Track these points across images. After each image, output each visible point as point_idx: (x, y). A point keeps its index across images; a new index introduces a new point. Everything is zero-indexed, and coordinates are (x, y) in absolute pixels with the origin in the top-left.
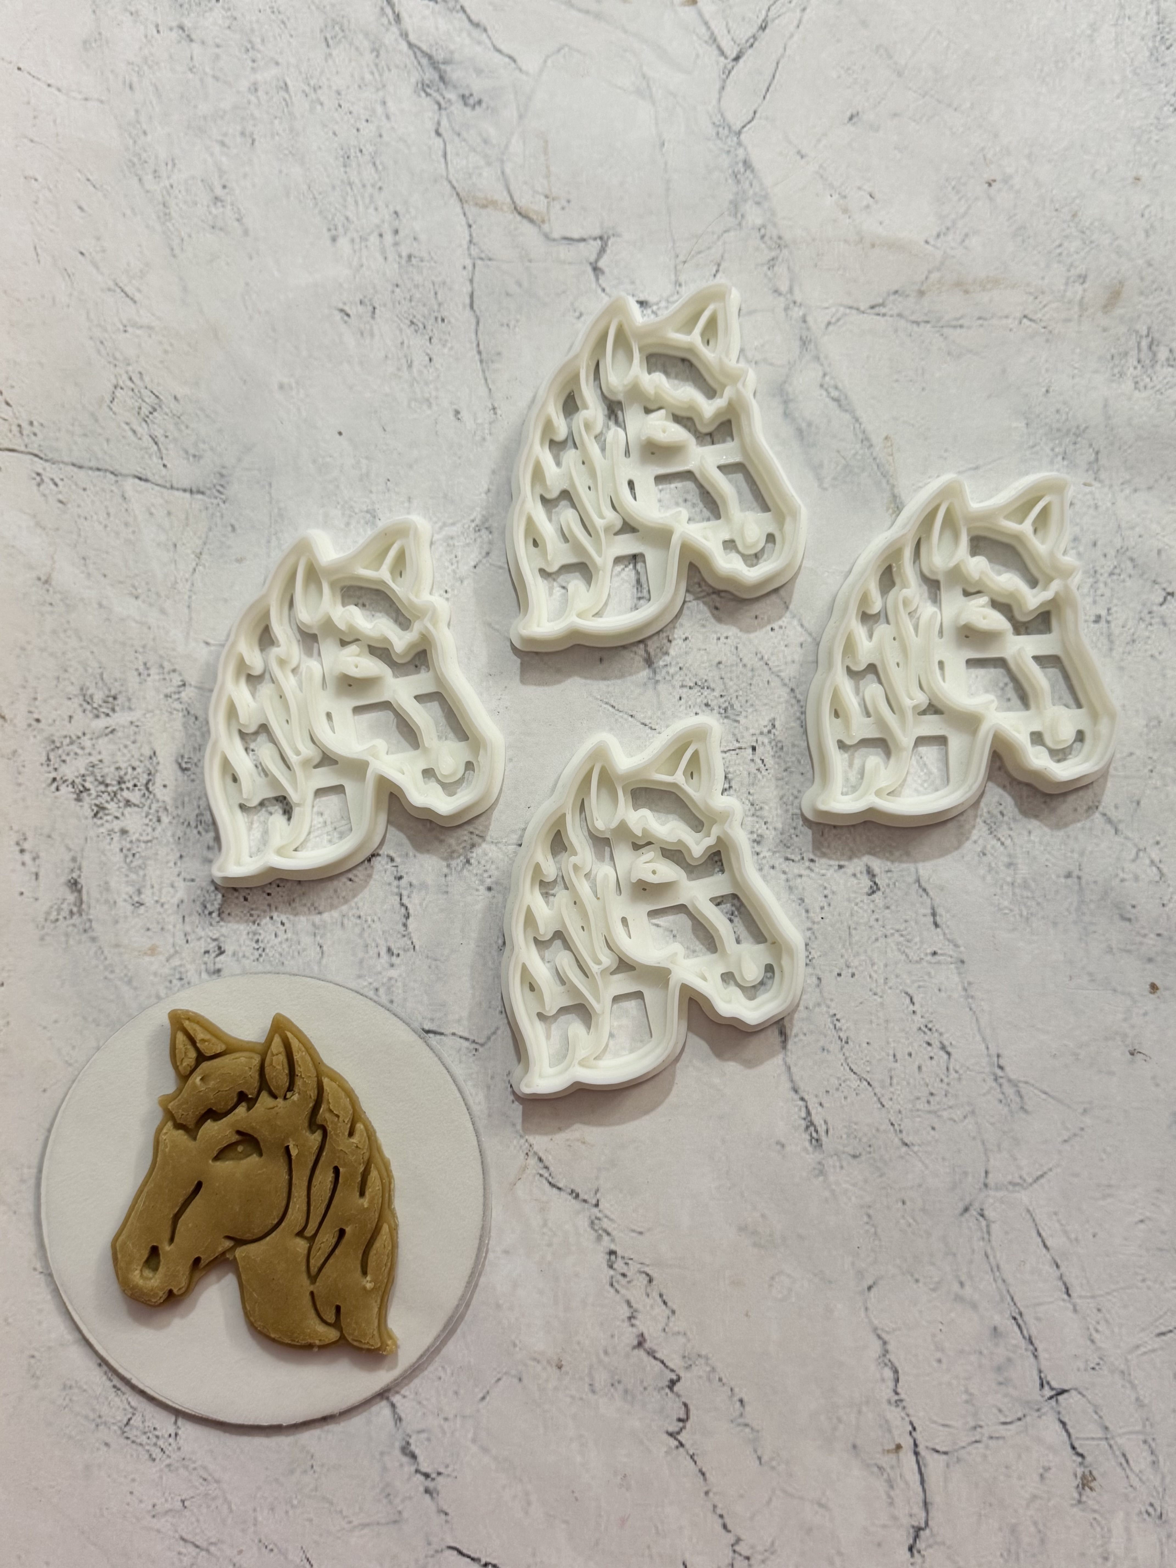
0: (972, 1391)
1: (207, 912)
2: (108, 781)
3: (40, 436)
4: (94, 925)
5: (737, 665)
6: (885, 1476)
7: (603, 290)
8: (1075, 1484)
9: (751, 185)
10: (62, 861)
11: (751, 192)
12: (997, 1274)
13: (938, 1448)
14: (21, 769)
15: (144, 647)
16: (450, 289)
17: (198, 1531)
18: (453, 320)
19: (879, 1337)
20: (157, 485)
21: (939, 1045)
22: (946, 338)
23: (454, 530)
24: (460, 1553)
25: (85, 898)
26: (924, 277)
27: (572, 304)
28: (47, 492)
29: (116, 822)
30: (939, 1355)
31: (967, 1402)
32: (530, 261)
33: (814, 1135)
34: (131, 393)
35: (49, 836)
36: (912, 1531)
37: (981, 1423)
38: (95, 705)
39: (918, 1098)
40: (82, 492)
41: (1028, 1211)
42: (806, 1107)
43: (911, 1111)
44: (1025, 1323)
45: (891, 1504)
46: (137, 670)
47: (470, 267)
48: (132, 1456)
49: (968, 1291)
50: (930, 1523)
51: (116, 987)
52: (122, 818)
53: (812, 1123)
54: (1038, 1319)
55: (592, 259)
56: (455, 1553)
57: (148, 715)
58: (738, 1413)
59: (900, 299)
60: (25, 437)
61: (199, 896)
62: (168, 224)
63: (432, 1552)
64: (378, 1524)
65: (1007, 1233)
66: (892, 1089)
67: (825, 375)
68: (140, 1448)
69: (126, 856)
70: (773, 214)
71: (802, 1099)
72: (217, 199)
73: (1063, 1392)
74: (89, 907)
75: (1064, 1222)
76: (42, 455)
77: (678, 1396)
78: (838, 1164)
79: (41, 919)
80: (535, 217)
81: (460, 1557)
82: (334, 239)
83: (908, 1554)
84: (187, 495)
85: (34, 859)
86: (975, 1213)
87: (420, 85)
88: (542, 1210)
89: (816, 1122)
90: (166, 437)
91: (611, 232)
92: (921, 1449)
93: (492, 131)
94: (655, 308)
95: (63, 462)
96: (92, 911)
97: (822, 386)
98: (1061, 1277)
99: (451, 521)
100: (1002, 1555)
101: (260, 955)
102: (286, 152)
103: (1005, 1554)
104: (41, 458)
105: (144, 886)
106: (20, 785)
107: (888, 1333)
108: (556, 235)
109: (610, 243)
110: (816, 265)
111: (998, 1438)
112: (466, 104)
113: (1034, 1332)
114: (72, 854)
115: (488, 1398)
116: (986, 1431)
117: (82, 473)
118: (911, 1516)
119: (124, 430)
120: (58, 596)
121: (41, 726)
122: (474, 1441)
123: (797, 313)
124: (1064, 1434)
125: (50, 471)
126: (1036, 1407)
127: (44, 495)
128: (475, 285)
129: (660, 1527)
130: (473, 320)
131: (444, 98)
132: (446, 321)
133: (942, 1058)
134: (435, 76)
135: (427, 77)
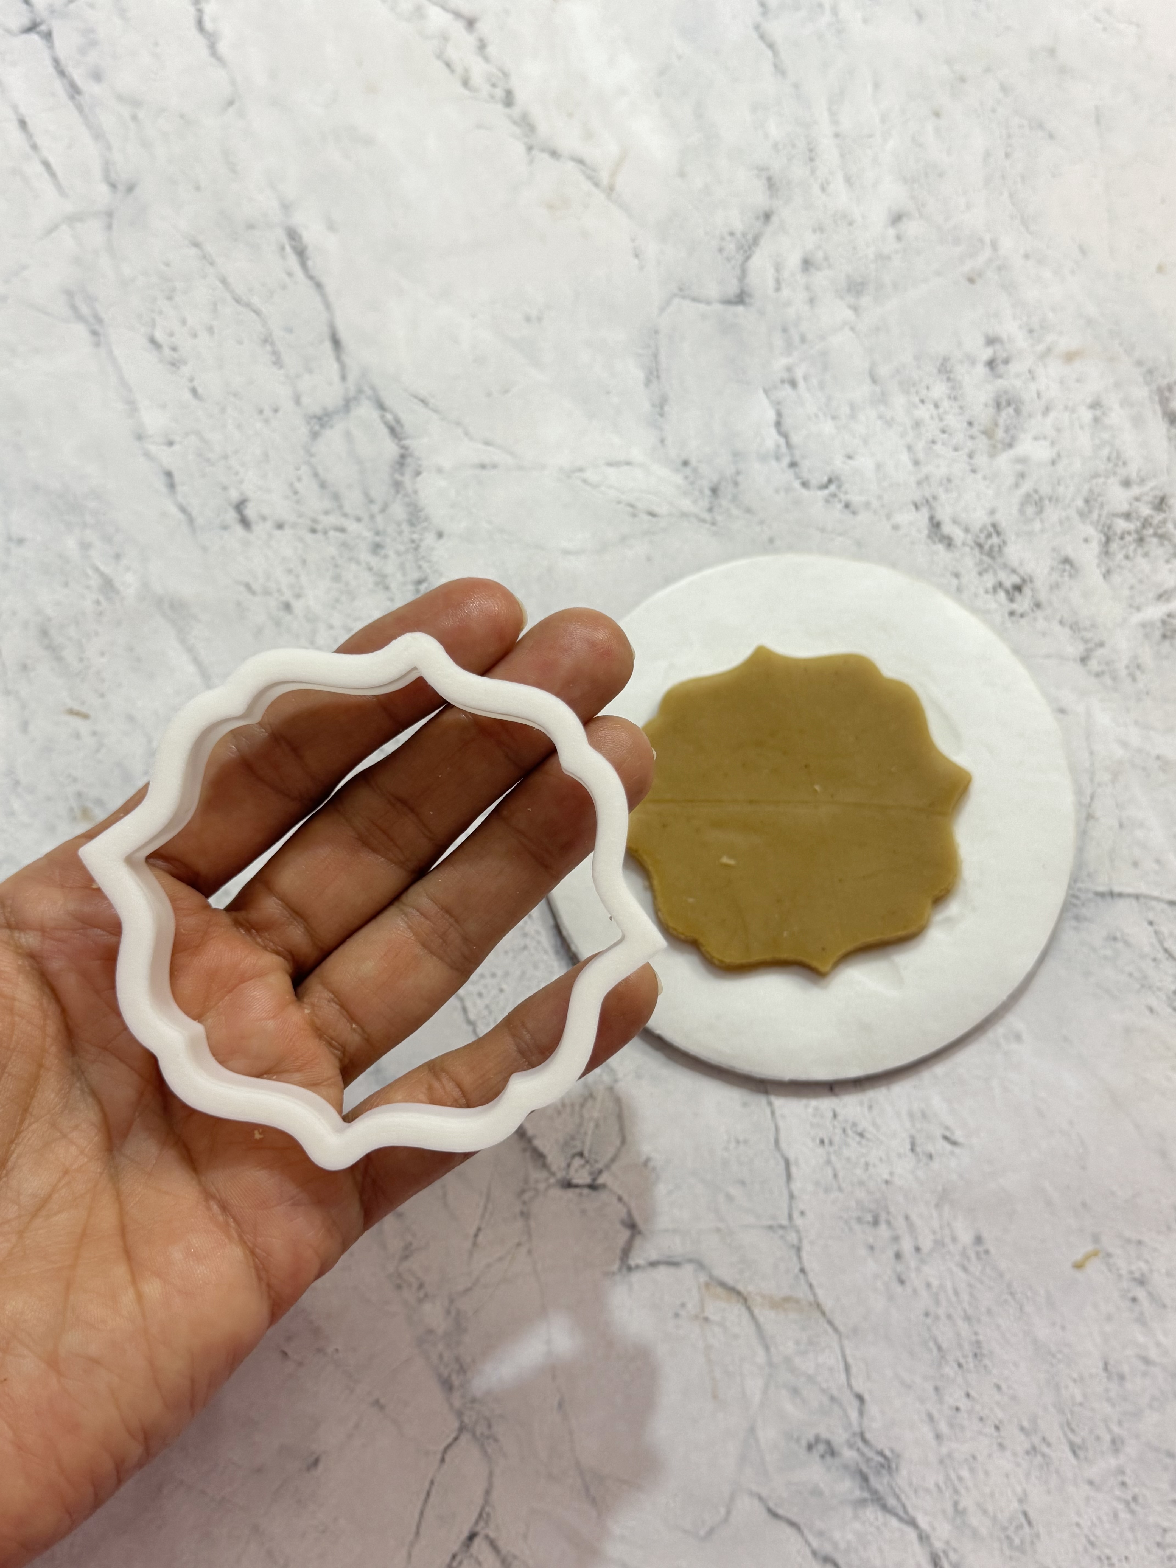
2: (1155, 540)
4: (1141, 379)
7: (620, 1199)
9: (441, 1357)
11: (441, 1346)
15: (1139, 700)
16: (817, 1184)
18: (809, 1143)
19: (220, 59)
20: (1156, 898)
21: (163, 348)
25: (1158, 407)
29: (1138, 494)
32: (718, 1230)
33: (296, 243)
41: (64, 194)
42: (306, 270)
43: (191, 280)
44: (67, 89)
47: (796, 1215)
49: (127, 113)
52: (1131, 499)
53: (300, 255)
54: (53, 96)
55: (637, 1242)
61: (1026, 421)
65: (86, 172)
70: (409, 1319)
73: (28, 30)
74: (1151, 397)
78: (269, 217)
80: (719, 1290)
84: (1116, 889)
87: (894, 1466)
89: (295, 256)
93: (789, 1407)
94: (552, 1180)
96: (1147, 393)
98: (30, 137)
102: (1059, 1356)
105: (1091, 426)
107: (211, 65)
108: (689, 1268)
112: (828, 1443)
113: (58, 82)
126: (55, 13)
128: (786, 1191)
130: (783, 1145)
131: (858, 1450)
132: (818, 1141)
133: (159, 336)
134: (874, 1481)
135: (886, 1479)
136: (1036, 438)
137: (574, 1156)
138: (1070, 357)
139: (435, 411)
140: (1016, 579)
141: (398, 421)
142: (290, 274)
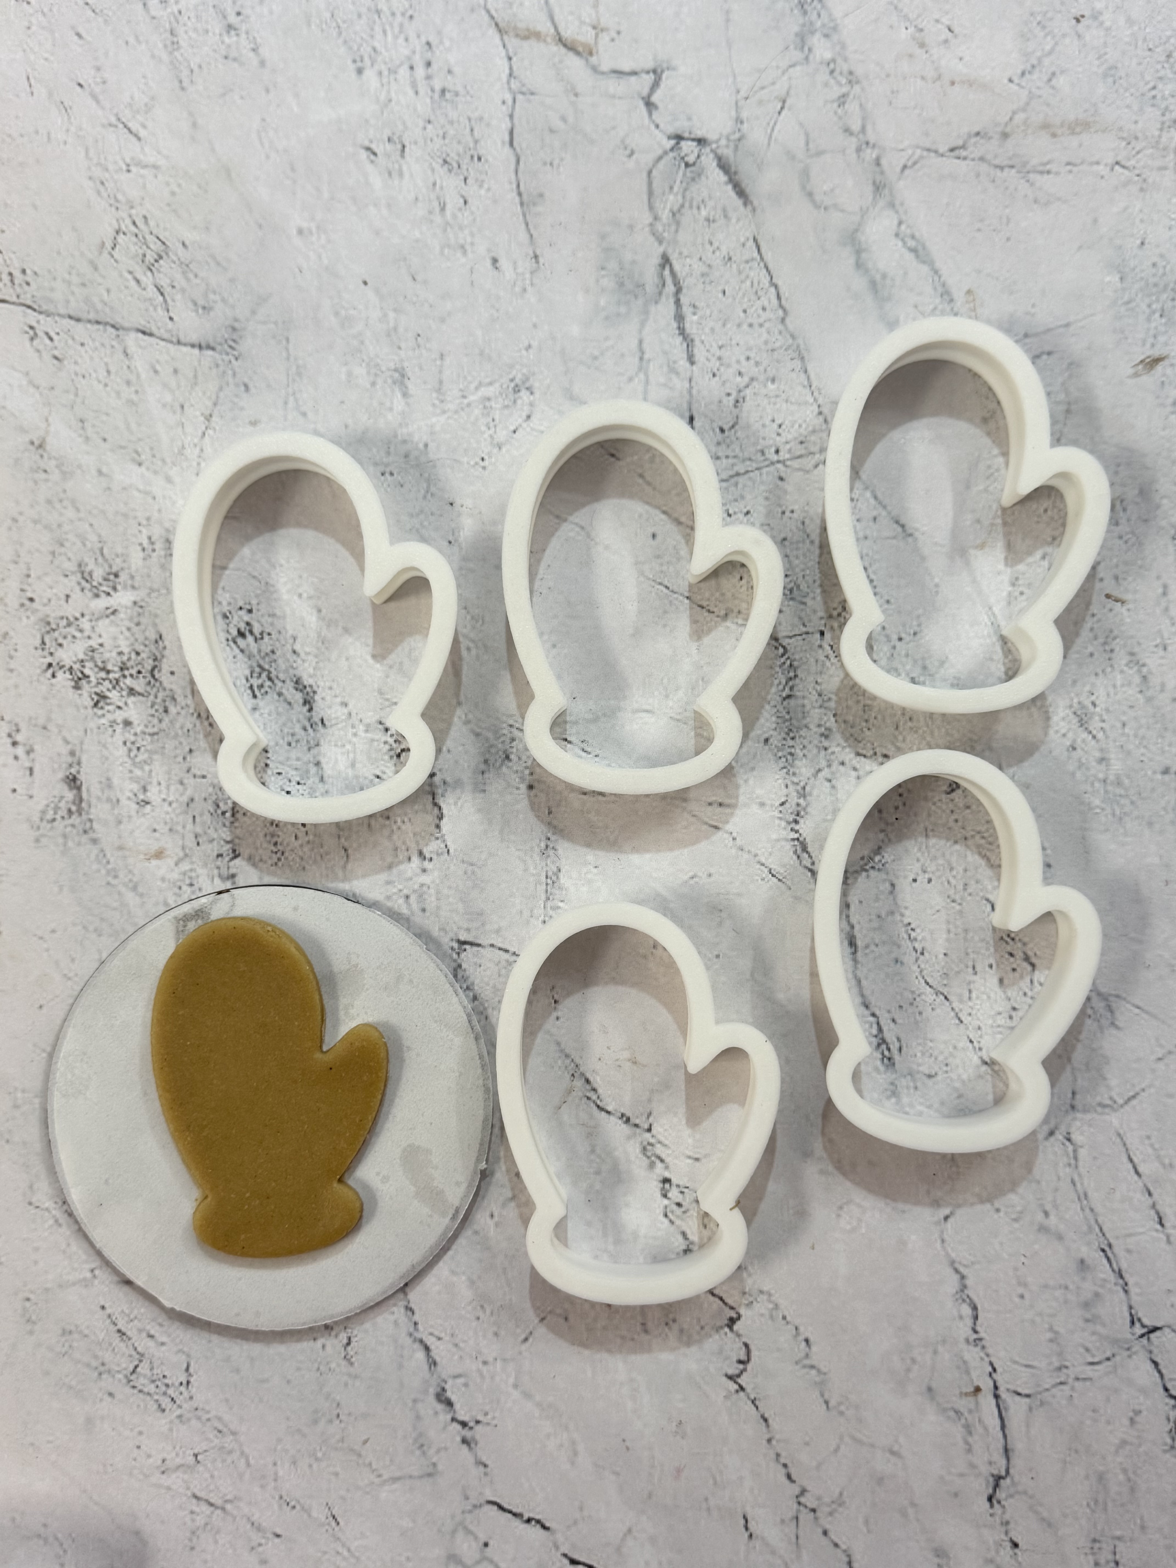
0: (1056, 1328)
1: (219, 812)
2: (110, 667)
3: (33, 285)
4: (95, 825)
5: (804, 542)
6: (963, 1421)
7: (657, 126)
8: (1167, 1429)
9: (819, 15)
10: (59, 755)
11: (819, 24)
12: (1085, 1202)
13: (1020, 1390)
14: (13, 653)
15: (148, 519)
16: (488, 125)
17: (212, 1487)
18: (490, 159)
19: (957, 1271)
20: (163, 340)
21: (1021, 955)
22: (1032, 185)
23: (490, 391)
24: (501, 1508)
25: (85, 795)
26: (1008, 118)
27: (623, 141)
28: (41, 347)
29: (118, 712)
30: (1020, 1290)
31: (1051, 1341)
33: (886, 1053)
34: (134, 239)
35: (45, 728)
36: (991, 1479)
37: (1067, 1363)
38: (95, 584)
39: (1000, 1013)
40: (79, 347)
41: (1119, 1135)
42: (878, 1023)
43: (992, 1026)
44: (1115, 1256)
45: (969, 1450)
46: (141, 544)
47: (509, 102)
48: (139, 1406)
49: (1053, 1220)
50: (1011, 1471)
51: (119, 893)
52: (125, 708)
53: (884, 1041)
54: (1129, 1251)
55: (645, 92)
56: (495, 1508)
57: (154, 595)
58: (803, 1354)
59: (982, 141)
60: (16, 287)
61: (210, 795)
62: (176, 53)
63: (469, 1508)
64: (411, 1477)
65: (1095, 1158)
66: (970, 1004)
67: (900, 223)
68: (148, 1398)
69: (130, 750)
70: (843, 46)
71: (873, 1015)
72: (230, 27)
73: (1155, 1329)
74: (90, 806)
75: (1157, 1146)
76: (36, 307)
77: (739, 1335)
78: (912, 1084)
79: (36, 818)
80: (581, 49)
81: (501, 1512)
82: (360, 71)
83: (987, 1505)
84: (196, 351)
85: (28, 753)
86: (1061, 1137)
88: (589, 1135)
89: (888, 1040)
90: (173, 287)
91: (665, 65)
92: (1002, 1392)
94: (714, 146)
95: (59, 315)
96: (93, 810)
97: (897, 235)
98: (1154, 1206)
99: (488, 380)
100: (1088, 1505)
101: (279, 859)
103: (1092, 1504)
104: (35, 310)
105: (151, 783)
106: (11, 671)
107: (965, 1266)
108: (605, 67)
109: (664, 76)
110: (890, 103)
111: (1085, 1379)
113: (1124, 1266)
114: (69, 747)
115: (531, 1340)
116: (1072, 1373)
117: (80, 326)
118: (990, 1463)
119: (127, 280)
120: (53, 463)
121: (35, 605)
122: (516, 1386)
123: (870, 154)
124: (1157, 1375)
125: (45, 324)
126: (1126, 1346)
127: (38, 351)
128: (516, 121)
129: (718, 1479)
130: (513, 159)
132: (483, 160)
137: (694, 164)
141: (799, 859)
142: (893, 1022)
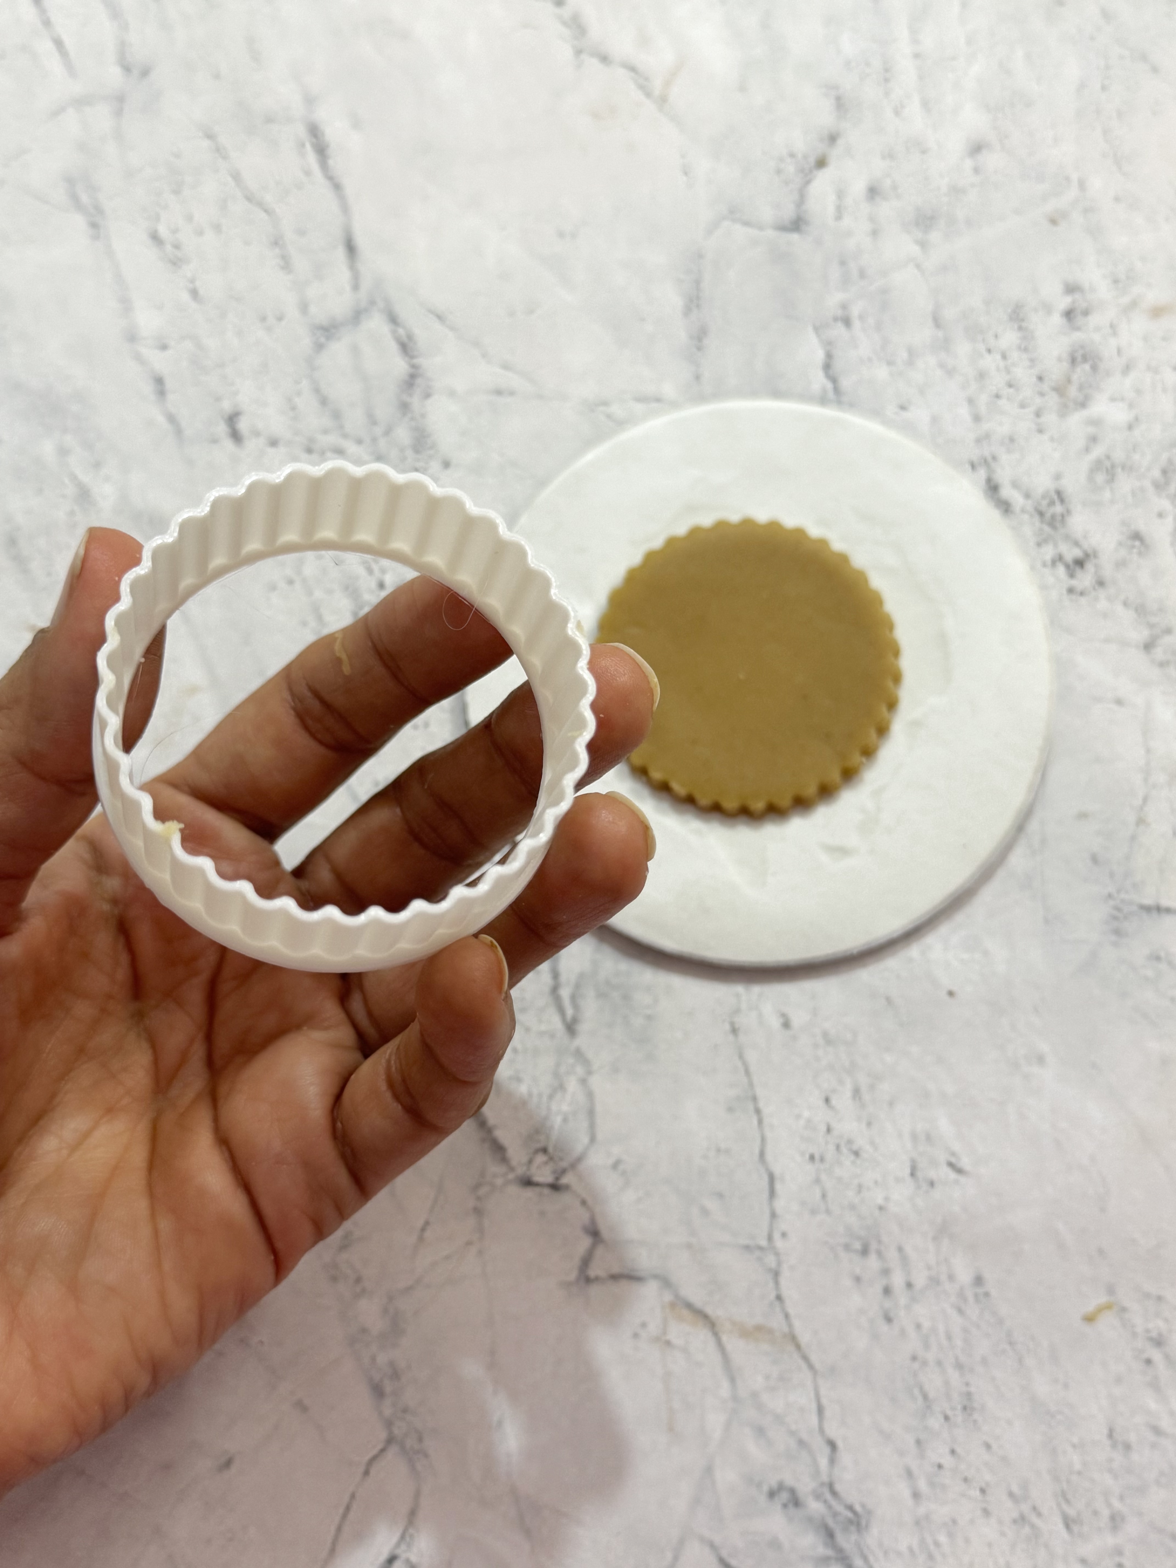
7: (583, 1203)
18: (798, 1158)
27: (626, 1184)
41: (73, 75)
42: (325, 170)
43: (201, 174)
47: (777, 1236)
53: (320, 153)
55: (599, 1251)
61: (1103, 379)
65: (99, 53)
71: (330, 178)
80: (685, 1313)
84: (1164, 903)
87: (863, 1523)
89: (315, 154)
91: (575, 1289)
93: (753, 1449)
94: (511, 1176)
102: (1059, 1417)
108: (656, 1285)
109: (576, 1273)
112: (792, 1491)
128: (767, 1210)
130: (769, 1157)
131: (825, 1501)
132: (807, 1156)
133: (163, 231)
134: (841, 1539)
135: (854, 1537)
136: (1113, 399)
137: (537, 1151)
138: (1157, 312)
139: (452, 328)
140: (1077, 553)
141: (410, 337)
142: (308, 173)
